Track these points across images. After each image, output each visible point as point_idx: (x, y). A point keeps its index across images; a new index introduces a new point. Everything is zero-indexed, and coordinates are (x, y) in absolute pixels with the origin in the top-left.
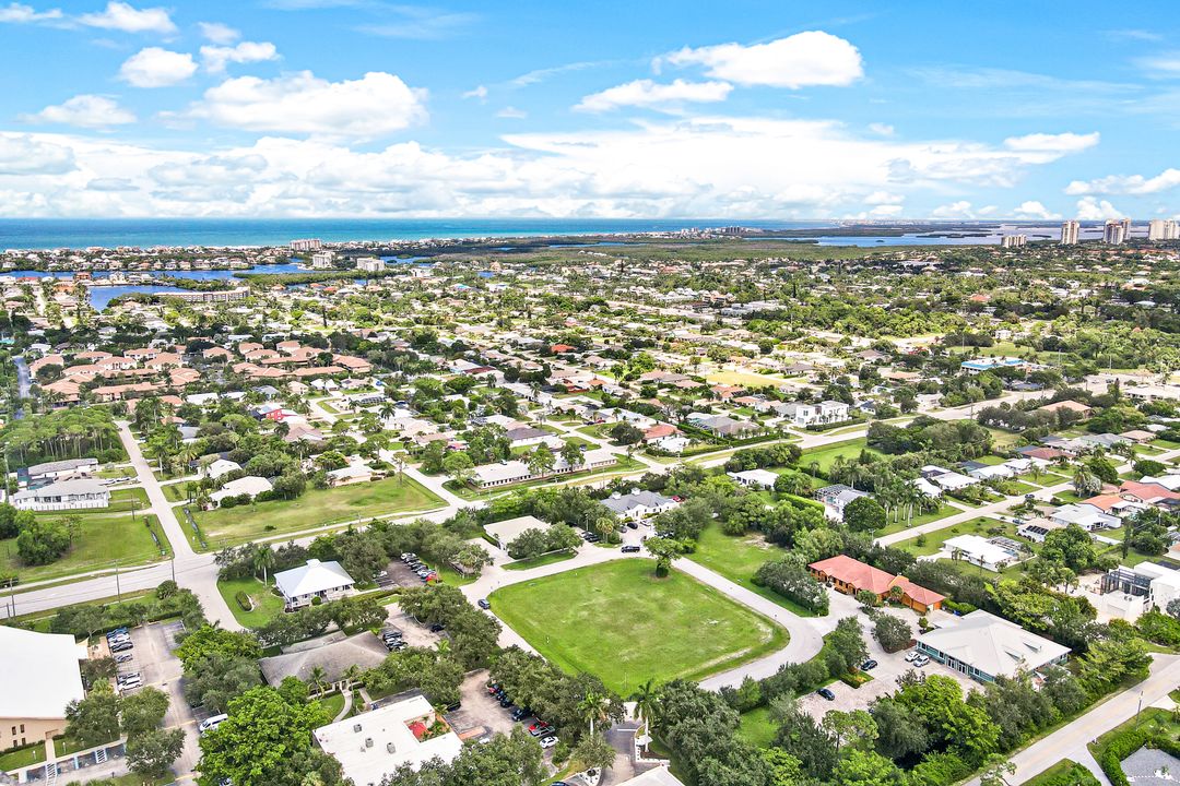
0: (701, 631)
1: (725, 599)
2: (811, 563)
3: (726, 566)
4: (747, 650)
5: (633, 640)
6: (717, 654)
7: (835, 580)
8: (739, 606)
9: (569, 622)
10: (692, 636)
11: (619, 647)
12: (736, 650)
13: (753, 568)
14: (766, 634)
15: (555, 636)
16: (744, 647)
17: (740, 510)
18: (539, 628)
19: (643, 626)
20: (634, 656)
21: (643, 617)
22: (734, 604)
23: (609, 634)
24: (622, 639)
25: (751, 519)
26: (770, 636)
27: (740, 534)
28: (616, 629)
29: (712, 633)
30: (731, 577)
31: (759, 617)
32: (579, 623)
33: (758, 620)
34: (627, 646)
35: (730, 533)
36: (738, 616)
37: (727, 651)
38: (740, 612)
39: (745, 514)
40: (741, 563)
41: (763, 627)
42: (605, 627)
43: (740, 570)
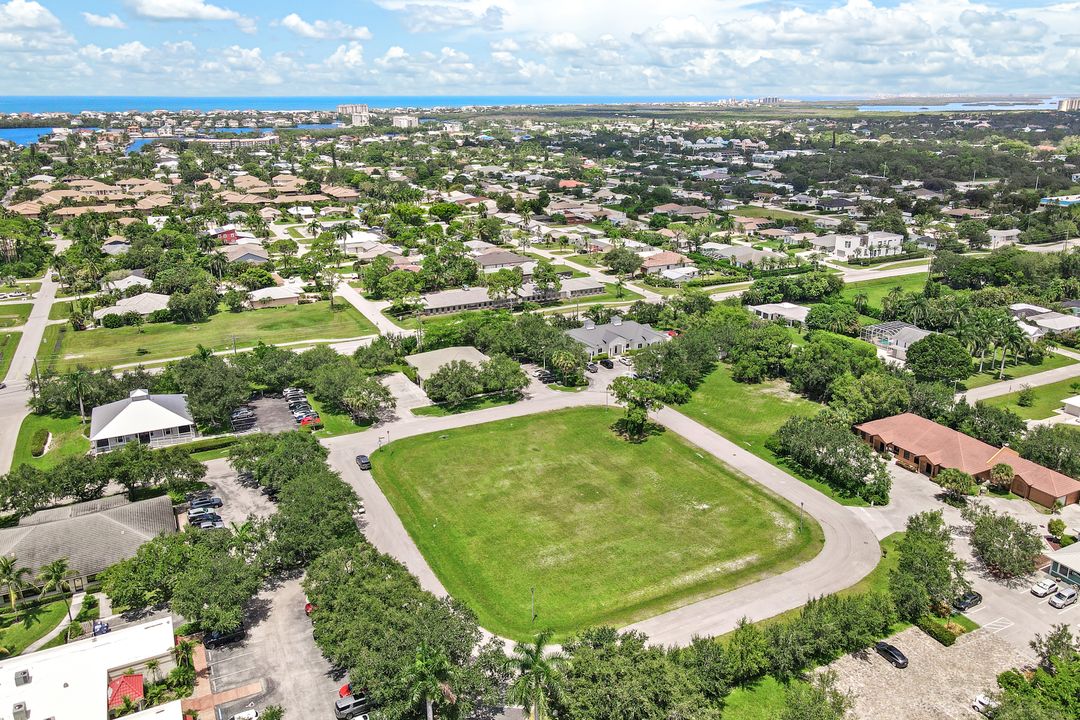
0: (682, 519)
1: (723, 471)
2: (860, 423)
3: (731, 423)
4: (752, 558)
5: (568, 530)
6: (703, 562)
7: (896, 450)
8: (744, 483)
9: (479, 497)
10: (663, 527)
11: (543, 540)
12: (732, 556)
13: (771, 427)
14: (785, 531)
15: (448, 517)
16: (747, 551)
17: (757, 348)
18: (430, 502)
19: (589, 507)
20: (563, 559)
21: (591, 494)
22: (737, 479)
23: (534, 519)
24: (552, 527)
25: (772, 360)
26: (791, 536)
27: (754, 380)
28: (546, 511)
29: (697, 524)
30: (735, 438)
31: (774, 501)
32: (493, 498)
33: (773, 506)
34: (557, 538)
35: (740, 379)
36: (740, 499)
37: (718, 558)
38: (745, 493)
39: (762, 353)
40: (754, 419)
41: (779, 519)
42: (531, 507)
43: (750, 429)
